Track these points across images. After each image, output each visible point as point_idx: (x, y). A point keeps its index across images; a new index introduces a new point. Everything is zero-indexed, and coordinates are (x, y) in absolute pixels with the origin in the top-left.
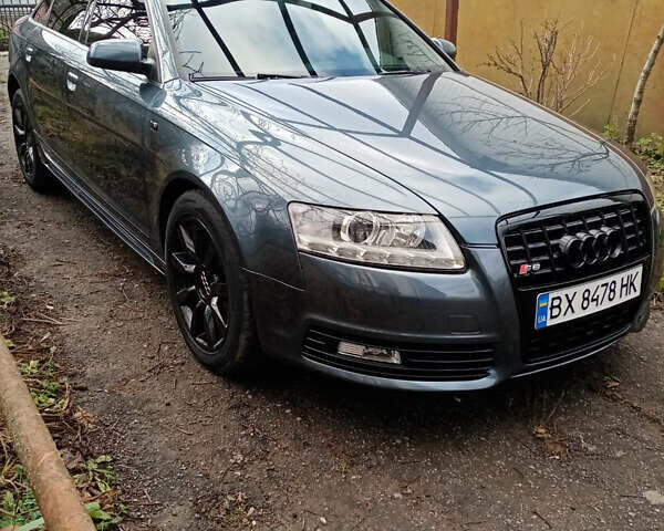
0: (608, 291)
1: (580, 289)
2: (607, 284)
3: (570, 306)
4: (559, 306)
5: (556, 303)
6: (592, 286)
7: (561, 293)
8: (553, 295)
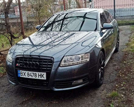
0: (34, 75)
1: (27, 72)
2: (34, 73)
3: (24, 74)
4: (22, 74)
5: (22, 73)
6: (30, 72)
7: (23, 71)
8: (21, 71)
